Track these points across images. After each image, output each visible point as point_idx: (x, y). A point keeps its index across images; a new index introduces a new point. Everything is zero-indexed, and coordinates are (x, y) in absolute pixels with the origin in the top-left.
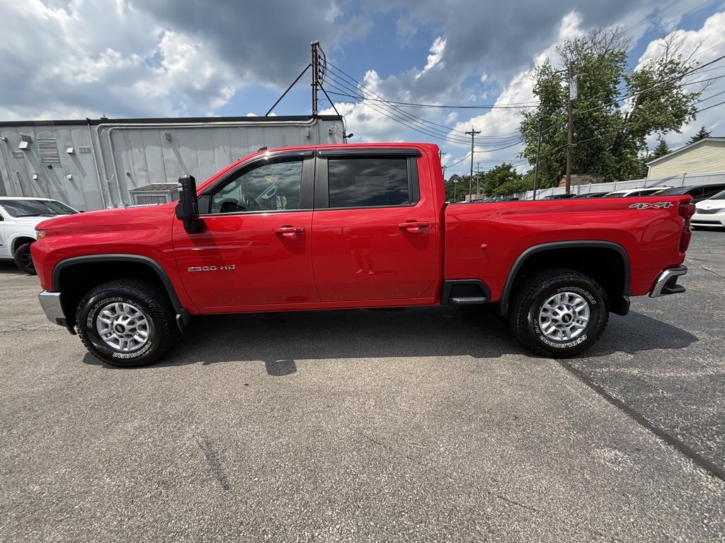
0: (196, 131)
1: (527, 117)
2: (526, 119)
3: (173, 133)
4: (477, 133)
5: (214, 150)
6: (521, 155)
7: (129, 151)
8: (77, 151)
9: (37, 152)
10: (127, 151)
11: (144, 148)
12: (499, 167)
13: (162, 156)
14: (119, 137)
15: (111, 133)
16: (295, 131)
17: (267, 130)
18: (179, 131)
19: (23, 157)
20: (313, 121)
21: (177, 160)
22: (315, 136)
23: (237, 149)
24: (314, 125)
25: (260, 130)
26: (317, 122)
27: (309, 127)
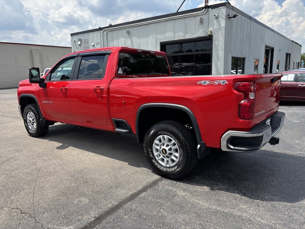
0: (141, 27)
3: (130, 30)
5: (148, 37)
7: (113, 42)
8: (95, 44)
9: (83, 46)
10: (112, 42)
11: (119, 40)
13: (125, 44)
14: (110, 34)
15: (107, 33)
16: (193, 19)
17: (176, 21)
18: (133, 28)
19: (79, 49)
20: (205, 10)
21: (131, 45)
22: (206, 21)
23: (160, 36)
24: (206, 13)
25: (172, 22)
26: (207, 11)
27: (202, 15)
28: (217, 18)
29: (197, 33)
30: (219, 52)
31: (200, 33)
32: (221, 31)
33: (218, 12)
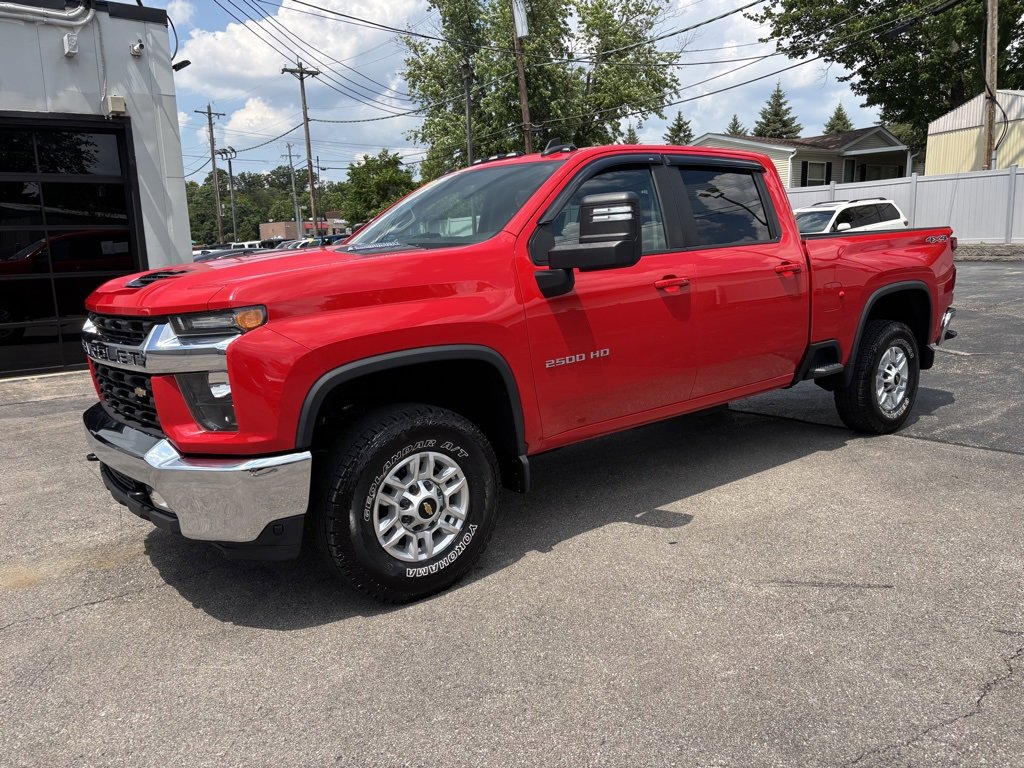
1: (416, 51)
2: (415, 56)
4: (310, 73)
6: (416, 136)
12: (373, 160)
20: (84, 15)
27: (71, 27)
28: (137, 56)
29: (55, 97)
30: (167, 183)
31: (67, 99)
32: (162, 106)
33: (140, 36)
